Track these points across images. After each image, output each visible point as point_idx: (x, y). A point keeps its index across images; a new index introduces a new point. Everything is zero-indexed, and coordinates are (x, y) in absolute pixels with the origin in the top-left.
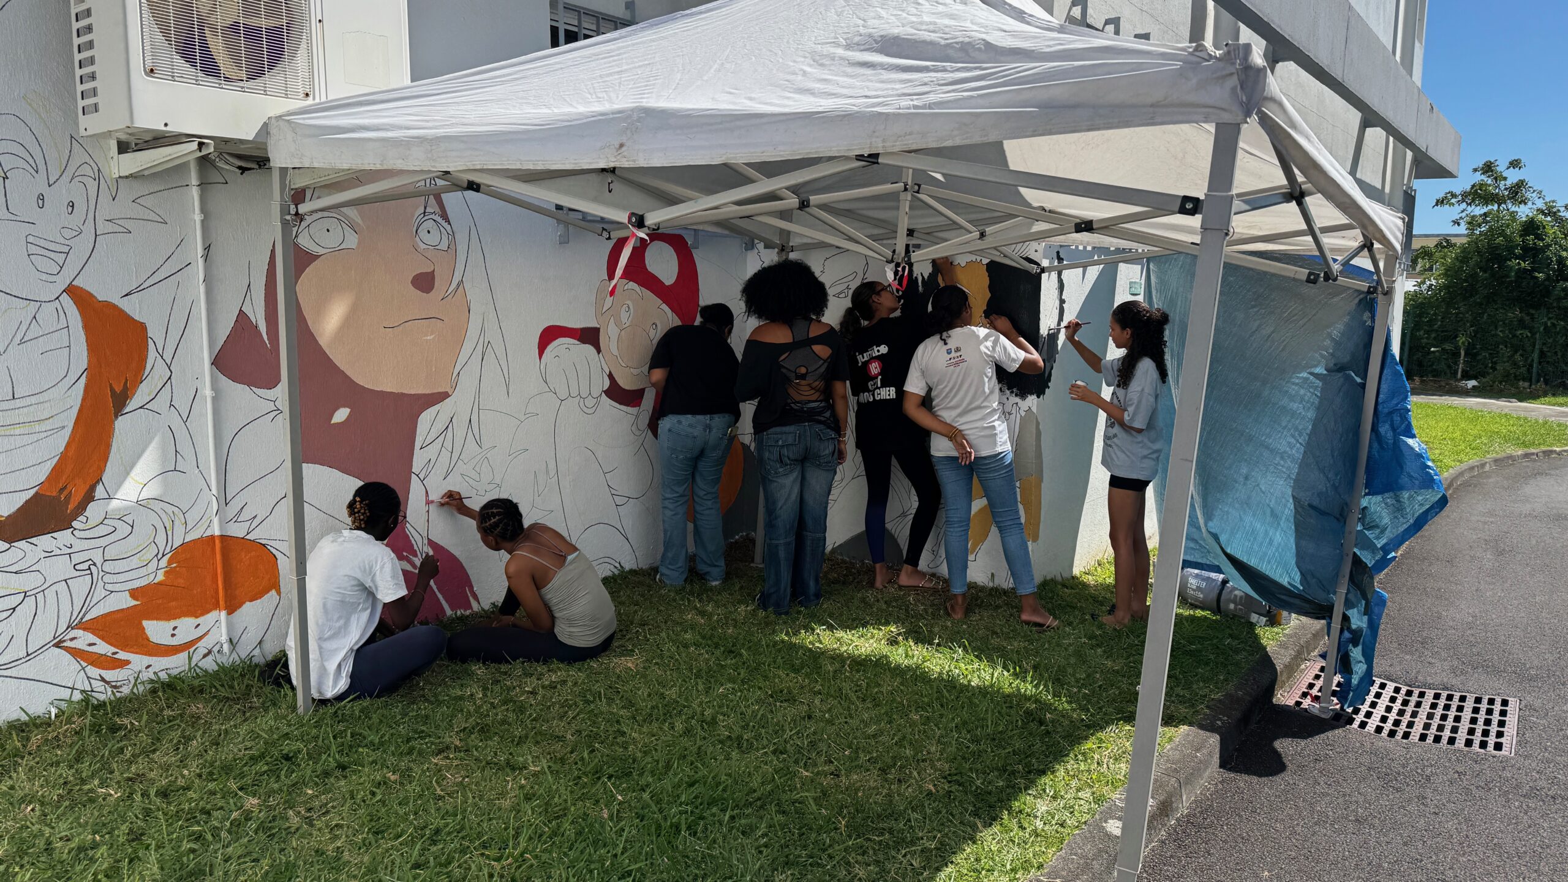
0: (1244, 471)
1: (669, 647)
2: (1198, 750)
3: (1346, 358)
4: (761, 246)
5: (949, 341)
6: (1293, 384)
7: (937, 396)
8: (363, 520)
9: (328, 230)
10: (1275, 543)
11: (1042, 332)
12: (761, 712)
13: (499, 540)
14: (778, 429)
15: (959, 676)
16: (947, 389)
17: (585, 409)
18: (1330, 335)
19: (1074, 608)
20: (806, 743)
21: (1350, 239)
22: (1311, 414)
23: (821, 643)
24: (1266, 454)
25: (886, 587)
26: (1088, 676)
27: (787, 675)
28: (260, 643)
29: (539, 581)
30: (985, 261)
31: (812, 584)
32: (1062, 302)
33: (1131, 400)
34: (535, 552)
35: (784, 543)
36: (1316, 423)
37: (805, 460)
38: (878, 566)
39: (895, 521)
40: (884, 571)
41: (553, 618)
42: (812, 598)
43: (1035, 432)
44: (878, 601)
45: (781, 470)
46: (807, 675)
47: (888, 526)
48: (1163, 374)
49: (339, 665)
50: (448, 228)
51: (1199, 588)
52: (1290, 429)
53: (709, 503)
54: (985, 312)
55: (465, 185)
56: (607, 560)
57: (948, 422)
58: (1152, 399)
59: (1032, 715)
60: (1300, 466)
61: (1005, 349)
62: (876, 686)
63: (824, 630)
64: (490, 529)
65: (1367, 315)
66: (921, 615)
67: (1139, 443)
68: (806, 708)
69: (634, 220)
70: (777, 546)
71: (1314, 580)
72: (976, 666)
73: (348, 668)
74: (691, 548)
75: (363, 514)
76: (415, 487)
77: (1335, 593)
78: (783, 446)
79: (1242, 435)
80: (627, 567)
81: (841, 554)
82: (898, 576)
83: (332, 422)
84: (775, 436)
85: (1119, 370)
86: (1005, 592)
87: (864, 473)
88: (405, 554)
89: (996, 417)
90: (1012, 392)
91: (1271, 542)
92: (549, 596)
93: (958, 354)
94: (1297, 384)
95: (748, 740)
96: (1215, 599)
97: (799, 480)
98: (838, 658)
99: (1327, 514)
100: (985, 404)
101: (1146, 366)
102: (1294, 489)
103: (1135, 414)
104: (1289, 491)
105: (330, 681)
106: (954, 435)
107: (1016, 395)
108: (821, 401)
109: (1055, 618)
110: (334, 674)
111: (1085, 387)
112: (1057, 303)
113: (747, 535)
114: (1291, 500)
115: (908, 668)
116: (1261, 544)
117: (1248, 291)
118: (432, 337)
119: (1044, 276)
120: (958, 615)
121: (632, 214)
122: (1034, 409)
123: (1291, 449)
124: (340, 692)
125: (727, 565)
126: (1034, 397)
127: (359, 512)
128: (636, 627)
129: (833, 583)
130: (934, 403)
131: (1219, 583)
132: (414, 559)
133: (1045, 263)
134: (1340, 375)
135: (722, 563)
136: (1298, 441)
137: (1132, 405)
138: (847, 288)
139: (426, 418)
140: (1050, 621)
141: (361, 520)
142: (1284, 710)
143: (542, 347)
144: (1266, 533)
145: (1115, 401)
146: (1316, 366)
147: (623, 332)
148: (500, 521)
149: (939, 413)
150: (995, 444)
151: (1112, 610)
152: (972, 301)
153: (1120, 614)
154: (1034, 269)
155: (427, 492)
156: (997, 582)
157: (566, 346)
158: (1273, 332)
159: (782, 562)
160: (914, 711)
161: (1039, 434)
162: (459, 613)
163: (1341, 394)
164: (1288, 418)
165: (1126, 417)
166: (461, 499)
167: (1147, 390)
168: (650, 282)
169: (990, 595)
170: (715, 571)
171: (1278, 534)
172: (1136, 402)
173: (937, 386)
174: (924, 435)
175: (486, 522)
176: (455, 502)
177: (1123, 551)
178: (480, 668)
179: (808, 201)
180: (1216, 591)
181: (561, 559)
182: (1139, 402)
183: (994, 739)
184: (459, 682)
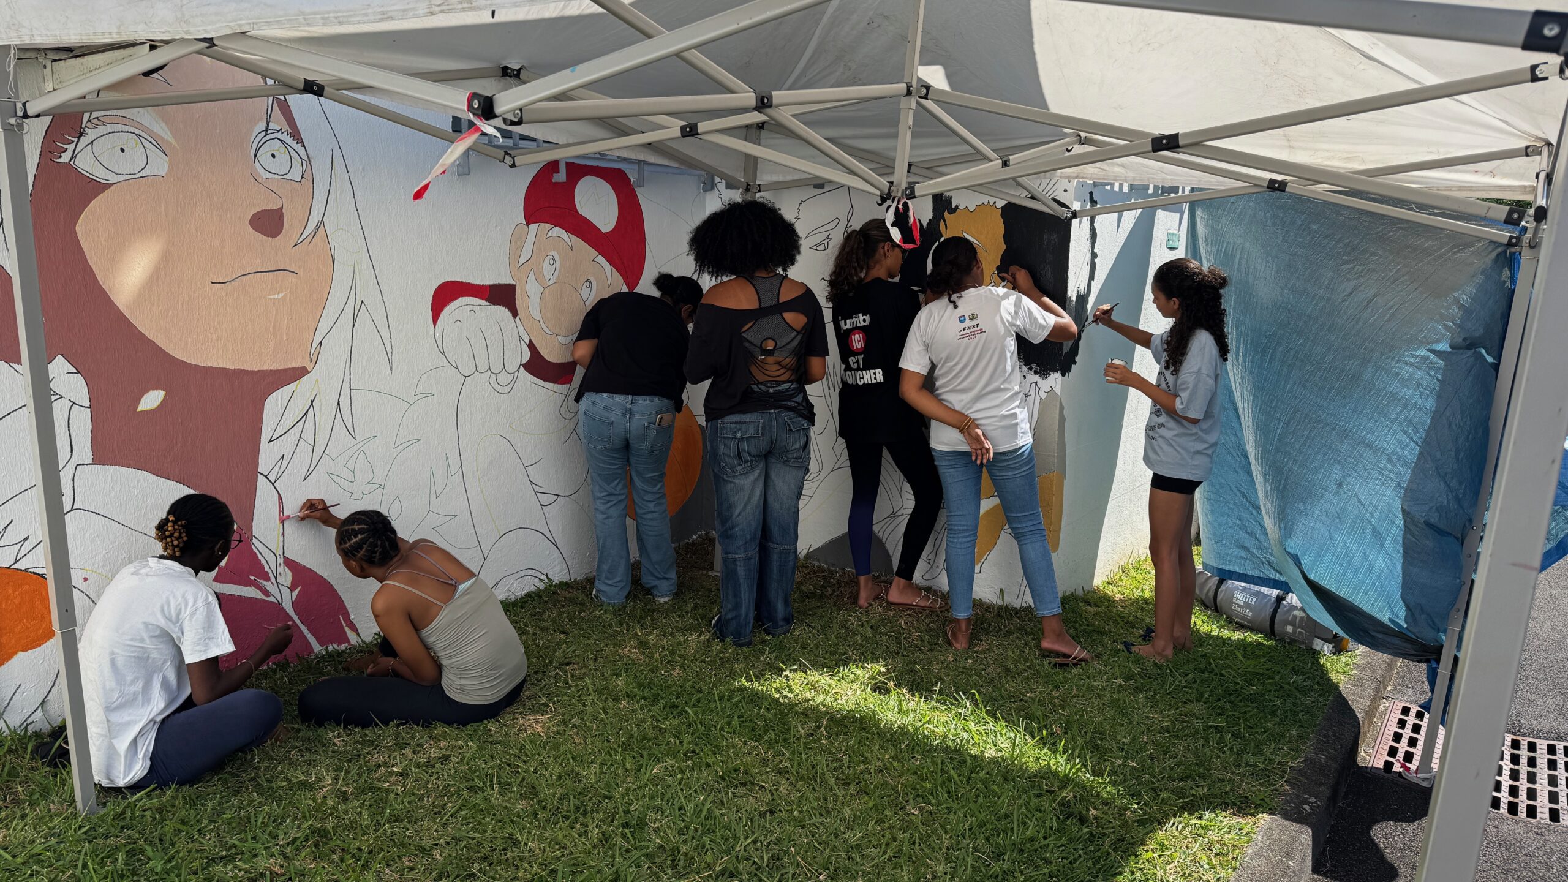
0: (1337, 475)
1: (594, 704)
2: (1289, 855)
3: (1479, 332)
4: (722, 186)
5: (959, 303)
6: (1407, 363)
7: (944, 375)
8: (177, 546)
9: (122, 150)
10: (1376, 570)
11: (1069, 293)
12: (707, 806)
13: (365, 565)
14: (737, 417)
15: (968, 741)
16: (959, 367)
17: (498, 388)
18: (1457, 301)
19: (1102, 634)
20: (766, 858)
21: (1486, 174)
22: (1430, 404)
23: (791, 691)
24: (1367, 454)
25: (871, 605)
26: (1134, 739)
27: (745, 743)
28: (42, 704)
29: (417, 620)
30: (1001, 203)
31: (780, 606)
32: (1094, 255)
33: (1184, 383)
34: (413, 582)
35: (744, 556)
36: (1436, 416)
37: (769, 455)
38: (862, 579)
39: (883, 523)
40: (870, 585)
41: (439, 667)
42: (781, 623)
43: (1058, 418)
44: (862, 625)
45: (738, 468)
46: (771, 744)
47: (875, 529)
48: (1223, 350)
49: (135, 742)
50: (301, 151)
51: (1247, 605)
52: (1401, 423)
53: (652, 505)
54: (998, 268)
55: (301, 86)
56: (530, 572)
57: (958, 408)
58: (1211, 382)
59: (1069, 807)
60: (1413, 471)
61: (1030, 312)
62: (864, 762)
63: (795, 671)
64: (351, 552)
65: (1506, 273)
66: (915, 645)
67: (1192, 435)
68: (768, 796)
69: (476, 104)
70: (735, 561)
71: (1423, 616)
72: (990, 727)
73: (147, 745)
74: (634, 554)
75: (177, 539)
76: (264, 494)
77: (1445, 632)
78: (742, 439)
79: (1334, 429)
80: (556, 580)
81: (818, 560)
82: (887, 591)
83: (140, 409)
84: (733, 426)
85: (1168, 343)
86: (1017, 612)
87: (848, 463)
88: (252, 578)
89: (1017, 403)
90: (1030, 369)
91: (1370, 569)
92: (432, 639)
93: (974, 322)
94: (1411, 365)
95: (686, 854)
96: (1268, 618)
97: (763, 478)
98: (810, 713)
99: (1448, 534)
100: (1006, 386)
101: (1202, 342)
102: (1404, 500)
103: (1190, 401)
104: (1398, 504)
105: (120, 766)
106: (965, 425)
107: (1036, 372)
108: (792, 382)
109: (1084, 648)
110: (126, 757)
111: (1124, 367)
112: (1089, 256)
113: (706, 534)
114: (1400, 516)
115: (903, 730)
116: (1357, 571)
117: (1338, 242)
118: (281, 295)
119: (1075, 222)
120: (960, 645)
121: (473, 96)
122: (1058, 390)
123: (1403, 449)
124: (136, 779)
125: (679, 576)
126: (1058, 375)
127: (171, 536)
128: (556, 668)
129: (808, 597)
130: (938, 384)
131: (1273, 599)
132: (265, 583)
133: (1076, 206)
134: (1470, 353)
135: (673, 575)
136: (1411, 439)
137: (1185, 389)
138: (827, 238)
139: (274, 404)
140: (1077, 652)
141: (174, 547)
142: (1368, 773)
143: (437, 308)
144: (1365, 556)
145: (1163, 386)
146: (1438, 341)
147: (547, 290)
148: (363, 542)
149: (944, 397)
150: (1016, 436)
151: (1148, 635)
152: (981, 255)
153: (1161, 642)
154: (1063, 213)
155: (280, 498)
156: (1008, 599)
157: (471, 308)
158: (1376, 296)
159: (742, 581)
160: (911, 801)
161: (1062, 420)
162: (330, 648)
163: (1470, 378)
164: (1399, 408)
165: (1179, 405)
166: (326, 508)
167: (1204, 371)
168: (583, 229)
169: (999, 615)
170: (664, 586)
171: (1380, 558)
172: (1191, 386)
173: (945, 362)
174: (920, 424)
175: (345, 543)
176: (318, 514)
177: (1167, 566)
178: (339, 735)
179: (770, 98)
180: (1269, 610)
181: (449, 588)
182: (1196, 386)
183: (1022, 851)
184: (308, 756)
